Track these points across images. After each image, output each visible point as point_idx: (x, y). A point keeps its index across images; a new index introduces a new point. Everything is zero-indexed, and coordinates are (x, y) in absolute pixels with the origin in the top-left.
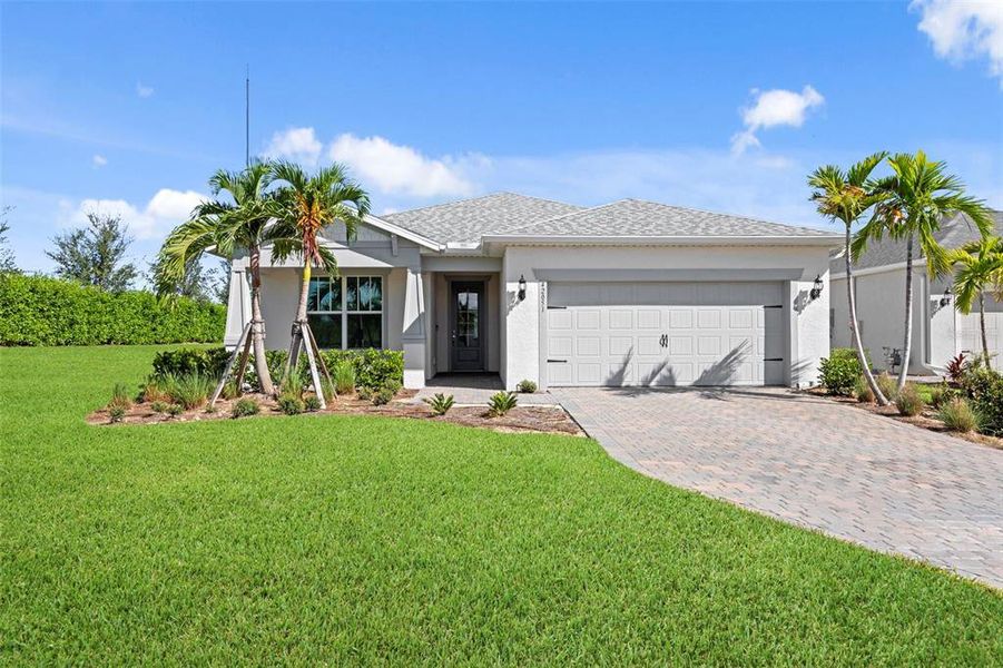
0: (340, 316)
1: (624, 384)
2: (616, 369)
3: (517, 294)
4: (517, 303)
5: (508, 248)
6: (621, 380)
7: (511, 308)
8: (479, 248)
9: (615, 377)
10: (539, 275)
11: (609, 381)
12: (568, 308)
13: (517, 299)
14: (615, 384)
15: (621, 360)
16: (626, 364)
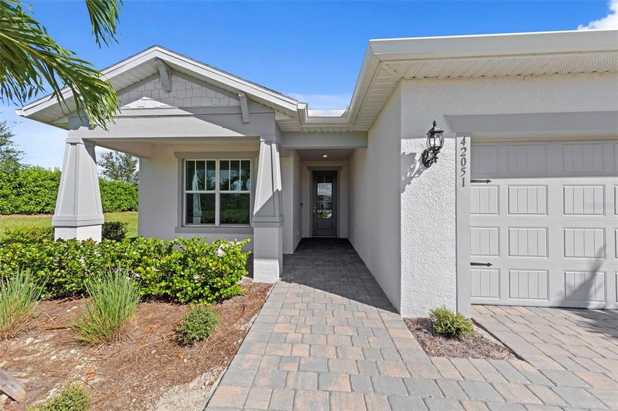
0: (214, 195)
1: (593, 305)
2: (576, 280)
3: (418, 157)
4: (419, 172)
5: (403, 83)
6: (587, 298)
7: (409, 181)
8: (344, 115)
9: (575, 292)
10: (459, 126)
11: (566, 299)
12: (494, 181)
13: (418, 165)
14: (575, 303)
15: (585, 265)
16: (594, 272)
